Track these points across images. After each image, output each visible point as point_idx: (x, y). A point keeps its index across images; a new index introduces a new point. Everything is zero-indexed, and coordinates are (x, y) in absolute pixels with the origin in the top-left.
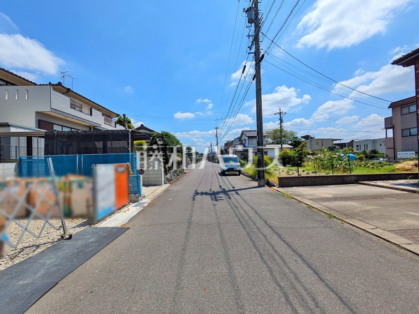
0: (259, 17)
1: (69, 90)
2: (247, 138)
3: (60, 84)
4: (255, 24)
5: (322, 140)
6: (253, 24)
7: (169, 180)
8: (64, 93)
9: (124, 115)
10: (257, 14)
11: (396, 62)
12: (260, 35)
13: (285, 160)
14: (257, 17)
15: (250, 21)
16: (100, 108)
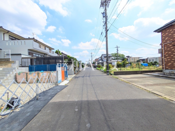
0: (107, 15)
1: (37, 40)
2: (104, 57)
3: (34, 38)
4: (106, 18)
5: (134, 58)
6: (105, 18)
7: (75, 73)
8: (35, 42)
9: (58, 50)
10: (106, 14)
11: (155, 31)
12: (107, 22)
13: (119, 66)
14: (106, 16)
15: (104, 17)
16: (48, 47)
